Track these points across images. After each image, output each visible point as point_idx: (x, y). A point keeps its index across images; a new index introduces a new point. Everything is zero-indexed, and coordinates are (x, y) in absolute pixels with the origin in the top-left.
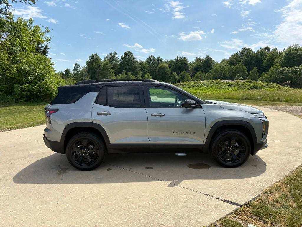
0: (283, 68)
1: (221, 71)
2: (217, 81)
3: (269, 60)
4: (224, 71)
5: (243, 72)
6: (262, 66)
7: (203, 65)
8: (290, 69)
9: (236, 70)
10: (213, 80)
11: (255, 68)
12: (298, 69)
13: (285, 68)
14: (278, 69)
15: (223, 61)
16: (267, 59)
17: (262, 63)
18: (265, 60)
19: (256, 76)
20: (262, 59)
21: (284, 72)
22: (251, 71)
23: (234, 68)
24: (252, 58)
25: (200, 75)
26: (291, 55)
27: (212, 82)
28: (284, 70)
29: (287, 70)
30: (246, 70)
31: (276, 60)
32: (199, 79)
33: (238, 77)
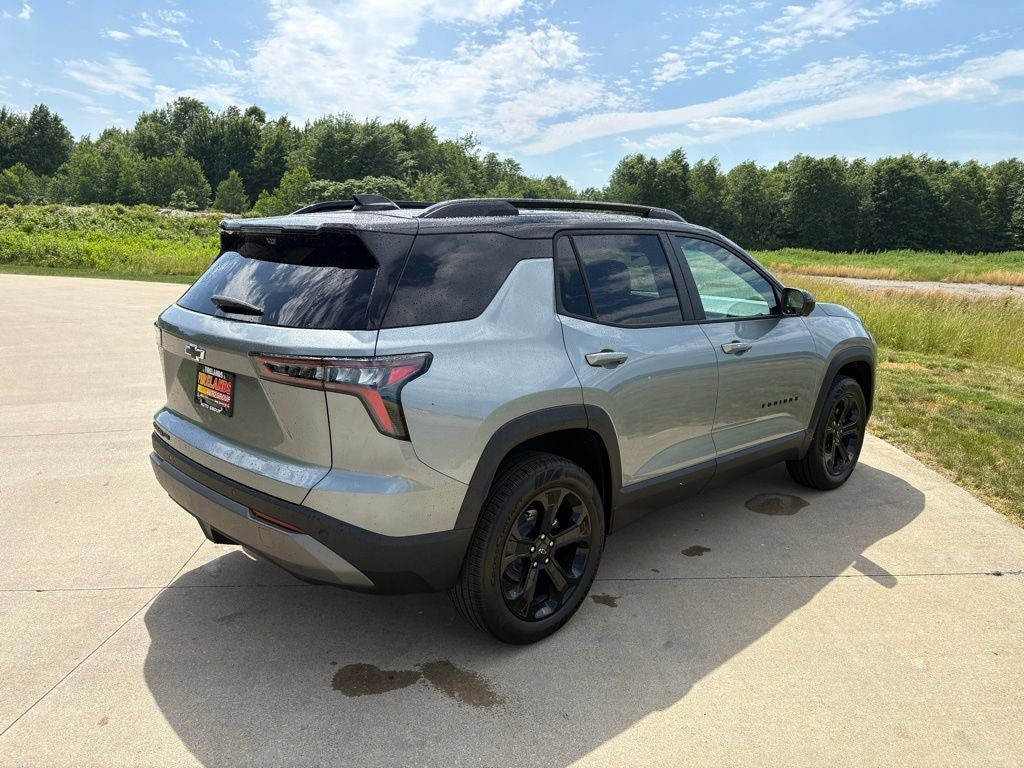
0: (322, 183)
1: (109, 171)
2: (137, 210)
3: (269, 151)
4: (121, 174)
5: (194, 183)
6: (253, 168)
7: (24, 143)
8: (342, 186)
9: (168, 174)
10: (123, 207)
11: (232, 172)
12: (360, 187)
13: (326, 182)
14: (306, 183)
15: (109, 134)
16: (264, 146)
17: (250, 161)
18: (259, 149)
19: (239, 201)
20: (247, 145)
21: (326, 194)
22: (224, 184)
23: (162, 166)
24: (216, 139)
25: (21, 181)
26: (334, 143)
27: (121, 212)
28: (324, 189)
29: (332, 189)
30: (203, 178)
31: (293, 154)
32: (17, 195)
33: (180, 199)
